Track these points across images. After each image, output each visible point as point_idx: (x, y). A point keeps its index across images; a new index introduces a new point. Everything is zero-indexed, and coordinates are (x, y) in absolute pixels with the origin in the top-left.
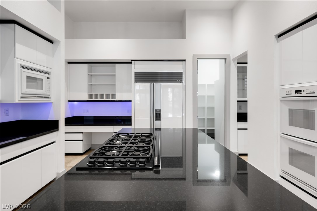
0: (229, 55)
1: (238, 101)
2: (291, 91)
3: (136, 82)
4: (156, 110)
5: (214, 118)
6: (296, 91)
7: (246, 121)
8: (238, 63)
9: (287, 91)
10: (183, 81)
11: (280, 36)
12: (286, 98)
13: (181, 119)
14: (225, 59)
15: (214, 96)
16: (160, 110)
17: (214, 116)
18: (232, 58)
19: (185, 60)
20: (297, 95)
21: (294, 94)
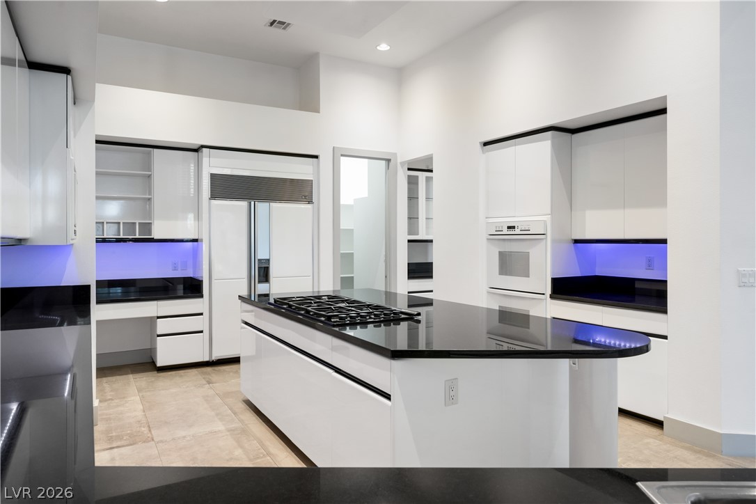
0: (395, 154)
1: (409, 241)
2: (502, 227)
3: (214, 196)
4: (259, 260)
5: (353, 277)
6: (509, 228)
7: (431, 277)
8: (409, 169)
9: (496, 227)
10: (314, 199)
11: (486, 144)
12: (495, 236)
13: (311, 277)
14: (388, 161)
15: (353, 230)
16: (269, 260)
17: (353, 273)
18: (399, 161)
19: (316, 157)
20: (509, 233)
21: (505, 231)
